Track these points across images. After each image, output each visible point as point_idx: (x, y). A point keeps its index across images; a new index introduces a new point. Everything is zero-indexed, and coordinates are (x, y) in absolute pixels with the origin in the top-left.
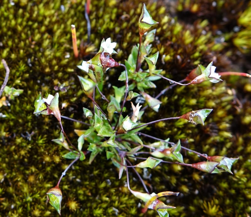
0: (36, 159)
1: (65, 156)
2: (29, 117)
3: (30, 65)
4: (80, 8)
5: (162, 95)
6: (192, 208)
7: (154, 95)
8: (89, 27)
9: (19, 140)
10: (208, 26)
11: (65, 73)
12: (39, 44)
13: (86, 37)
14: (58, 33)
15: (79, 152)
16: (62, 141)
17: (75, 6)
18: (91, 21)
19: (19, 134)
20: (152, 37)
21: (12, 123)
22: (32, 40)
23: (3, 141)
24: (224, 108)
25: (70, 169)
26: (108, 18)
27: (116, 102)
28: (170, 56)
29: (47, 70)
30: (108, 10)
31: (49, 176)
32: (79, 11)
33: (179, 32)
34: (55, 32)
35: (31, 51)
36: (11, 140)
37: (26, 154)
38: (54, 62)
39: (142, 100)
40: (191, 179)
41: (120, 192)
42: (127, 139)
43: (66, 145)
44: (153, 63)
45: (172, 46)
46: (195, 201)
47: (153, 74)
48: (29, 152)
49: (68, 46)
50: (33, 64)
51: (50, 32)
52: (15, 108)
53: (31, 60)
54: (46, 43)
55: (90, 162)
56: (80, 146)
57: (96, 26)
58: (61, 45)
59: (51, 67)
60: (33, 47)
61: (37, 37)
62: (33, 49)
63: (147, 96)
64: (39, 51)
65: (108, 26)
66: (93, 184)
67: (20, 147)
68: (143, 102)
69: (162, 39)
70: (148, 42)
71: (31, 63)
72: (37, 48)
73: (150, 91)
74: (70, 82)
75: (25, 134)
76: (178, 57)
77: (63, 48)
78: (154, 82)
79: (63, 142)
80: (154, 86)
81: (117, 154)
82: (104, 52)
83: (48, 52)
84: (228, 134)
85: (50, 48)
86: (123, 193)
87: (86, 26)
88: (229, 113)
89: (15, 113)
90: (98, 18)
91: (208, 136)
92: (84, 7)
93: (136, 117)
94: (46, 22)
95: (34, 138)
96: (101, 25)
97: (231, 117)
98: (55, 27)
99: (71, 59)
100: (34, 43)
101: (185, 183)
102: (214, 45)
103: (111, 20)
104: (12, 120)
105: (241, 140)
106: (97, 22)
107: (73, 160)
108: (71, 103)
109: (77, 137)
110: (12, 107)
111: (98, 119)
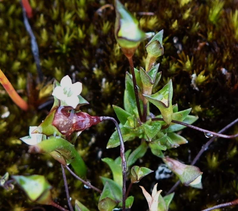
8: (35, 47)
13: (34, 67)
18: (37, 32)
27: (116, 188)
32: (13, 15)
39: (166, 173)
44: (164, 104)
57: (50, 41)
65: (72, 35)
68: (168, 176)
70: (152, 59)
74: (19, 165)
80: (184, 140)
82: (62, 106)
90: (50, 23)
96: (61, 37)
99: (13, 117)
103: (78, 22)
106: (51, 32)
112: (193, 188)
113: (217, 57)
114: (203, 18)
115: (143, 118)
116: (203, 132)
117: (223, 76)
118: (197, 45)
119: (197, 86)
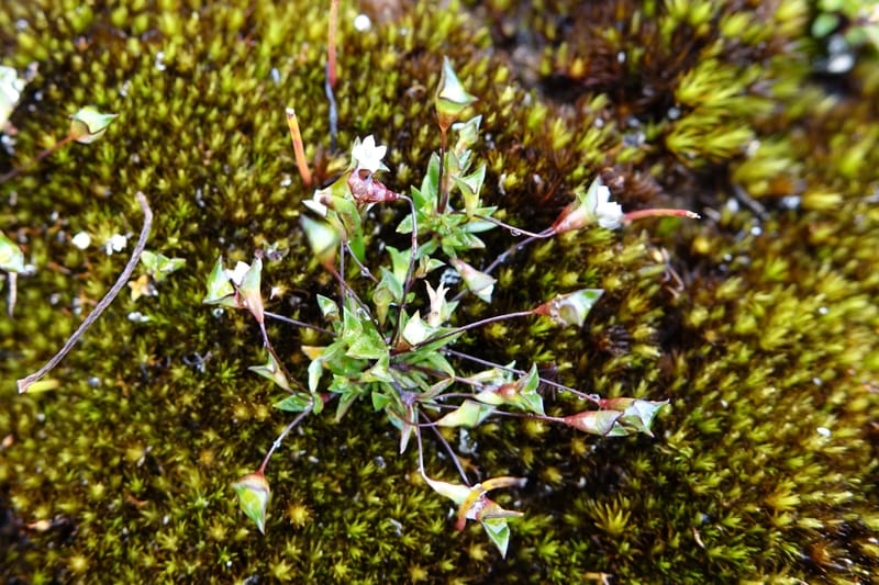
0: (218, 413)
1: (280, 405)
2: (201, 320)
3: (202, 204)
4: (315, 73)
5: (500, 264)
6: (570, 518)
7: (482, 267)
8: (333, 115)
9: (178, 372)
10: (608, 107)
11: (279, 219)
12: (222, 155)
13: (328, 139)
14: (264, 131)
15: (311, 395)
16: (272, 371)
17: (304, 69)
18: (339, 103)
19: (178, 358)
20: (471, 133)
21: (162, 335)
22: (206, 148)
23: (143, 376)
24: (642, 291)
25: (294, 435)
26: (379, 93)
27: (396, 283)
28: (518, 177)
29: (240, 214)
30: (378, 76)
31: (246, 451)
32: (314, 81)
33: (539, 122)
34: (259, 128)
35: (204, 172)
36: (161, 372)
37: (194, 402)
38: (256, 196)
39: (454, 277)
40: (566, 452)
41: (407, 483)
42: (418, 365)
43: (280, 379)
44: (472, 190)
45: (522, 153)
46: (579, 503)
47: (475, 216)
48: (201, 398)
49: (287, 159)
50: (208, 201)
51: (248, 128)
52: (169, 301)
53: (202, 193)
54: (237, 153)
55: (337, 419)
56: (313, 383)
57: (350, 114)
58: (270, 157)
59: (248, 206)
60: (207, 162)
61: (217, 140)
62: (209, 168)
63: (464, 268)
64: (222, 171)
65: (377, 111)
66: (347, 467)
67: (179, 387)
68: (456, 281)
69: (499, 138)
70: (465, 144)
71: (202, 199)
72: (217, 165)
73: (472, 257)
74: (291, 240)
75: (192, 358)
76: (537, 178)
77: (275, 164)
78: (481, 235)
79: (275, 372)
80: (481, 244)
81: (398, 400)
82: (360, 167)
83: (240, 175)
84: (651, 351)
85: (246, 165)
86: (413, 487)
87: (326, 114)
88: (655, 302)
89: (168, 311)
90: (354, 95)
91: (608, 356)
92: (323, 70)
93: (437, 313)
94: (238, 107)
95: (213, 366)
96: (363, 112)
97: (659, 312)
98: (258, 119)
99: (294, 187)
100: (209, 153)
101: (554, 463)
102: (623, 149)
103: (385, 99)
104: (163, 327)
105: (681, 362)
106: (352, 104)
107: (298, 413)
108: (293, 286)
109: (307, 361)
110: (162, 297)
111: (351, 320)
112: (481, 301)
113: (531, 164)
114: (523, 121)
115: (441, 209)
116: (509, 230)
117: (534, 185)
118: (510, 147)
119: (505, 189)
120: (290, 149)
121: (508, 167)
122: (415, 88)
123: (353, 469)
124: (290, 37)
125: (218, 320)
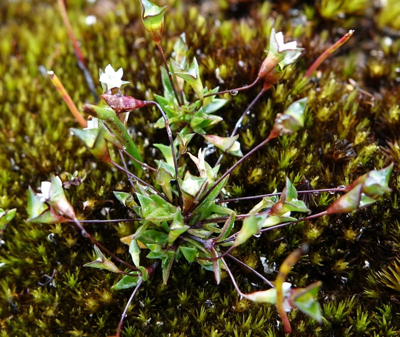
0: (76, 313)
1: (117, 286)
2: (41, 249)
3: (17, 168)
4: (69, 59)
9: (37, 295)
10: (273, 9)
11: (75, 159)
12: (22, 132)
14: (45, 107)
15: (137, 270)
16: (101, 261)
17: (60, 60)
19: (34, 286)
20: (181, 45)
21: (17, 271)
22: (8, 131)
23: (12, 307)
27: (170, 168)
28: (227, 66)
29: (46, 163)
30: (110, 44)
32: (71, 65)
34: (41, 105)
35: (11, 148)
36: (25, 299)
37: (55, 312)
38: (53, 149)
43: (110, 266)
44: (193, 77)
45: (226, 53)
48: (60, 307)
49: (67, 119)
50: (22, 165)
51: (35, 109)
52: (15, 244)
53: (15, 160)
54: (31, 127)
55: (165, 283)
56: (136, 259)
58: (55, 124)
59: (50, 157)
60: (12, 140)
61: (14, 123)
62: (15, 144)
64: (24, 141)
67: (40, 307)
69: (206, 50)
70: (180, 55)
71: (17, 164)
72: (20, 139)
74: (88, 170)
75: (44, 280)
76: (241, 63)
77: (61, 125)
78: (217, 113)
79: (103, 261)
80: (218, 119)
82: (109, 88)
83: (37, 140)
85: (40, 132)
87: (85, 82)
89: (17, 252)
92: (74, 56)
93: (203, 171)
94: (23, 98)
95: (61, 279)
98: (39, 100)
100: (12, 133)
102: (294, 29)
104: (16, 265)
107: (134, 287)
109: (127, 247)
110: (9, 244)
111: (144, 200)
115: (182, 105)
119: (223, 79)
120: (69, 112)
121: (218, 64)
122: (138, 41)
123: (191, 318)
124: (45, 45)
125: (53, 243)
